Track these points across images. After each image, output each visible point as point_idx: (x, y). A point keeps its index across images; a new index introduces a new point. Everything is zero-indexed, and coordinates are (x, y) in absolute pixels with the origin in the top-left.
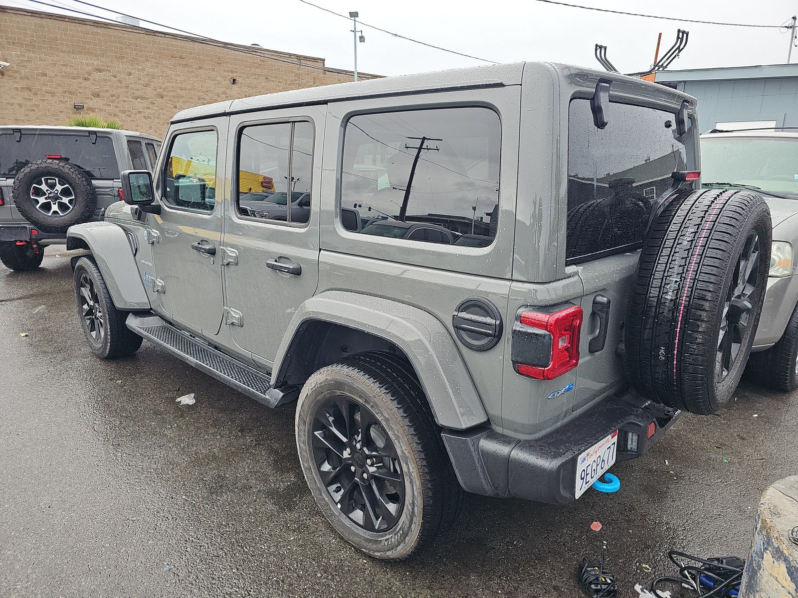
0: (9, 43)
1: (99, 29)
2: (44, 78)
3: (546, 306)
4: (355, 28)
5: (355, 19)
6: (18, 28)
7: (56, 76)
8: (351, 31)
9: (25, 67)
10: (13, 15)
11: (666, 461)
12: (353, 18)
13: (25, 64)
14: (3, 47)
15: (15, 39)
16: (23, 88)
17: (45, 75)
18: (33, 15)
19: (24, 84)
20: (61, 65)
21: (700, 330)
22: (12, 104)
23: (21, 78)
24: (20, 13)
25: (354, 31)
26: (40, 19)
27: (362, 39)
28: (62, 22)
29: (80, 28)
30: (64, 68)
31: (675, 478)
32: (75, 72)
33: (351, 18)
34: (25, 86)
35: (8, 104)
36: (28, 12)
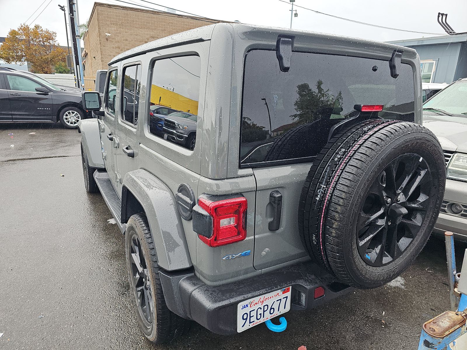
0: (111, 24)
1: (155, 15)
2: (126, 42)
3: (217, 196)
4: (292, 9)
5: (293, 3)
6: (116, 16)
7: (132, 40)
8: (290, 10)
9: (118, 36)
10: (114, 9)
11: (384, 312)
12: (292, 3)
13: (118, 34)
14: (109, 26)
15: (114, 22)
16: (116, 47)
17: (127, 40)
18: (124, 9)
19: (117, 45)
20: (135, 35)
21: (334, 226)
22: (110, 55)
23: (116, 42)
24: (117, 8)
25: (292, 11)
26: (126, 11)
27: (296, 15)
28: (137, 12)
29: (145, 14)
30: (136, 36)
31: (383, 326)
32: (141, 38)
33: (290, 3)
34: (117, 46)
35: (109, 55)
36: (121, 7)
